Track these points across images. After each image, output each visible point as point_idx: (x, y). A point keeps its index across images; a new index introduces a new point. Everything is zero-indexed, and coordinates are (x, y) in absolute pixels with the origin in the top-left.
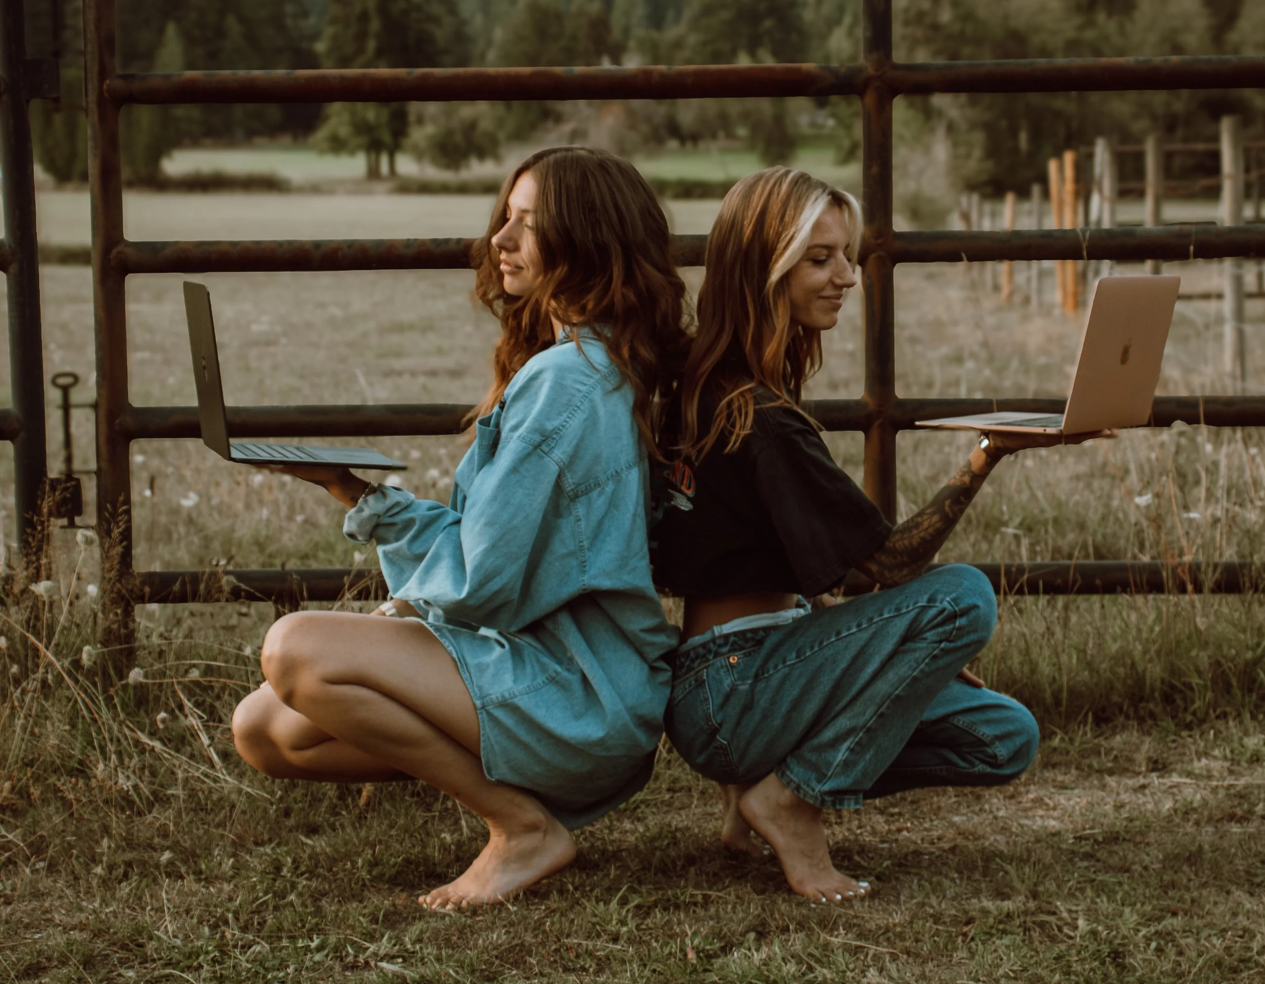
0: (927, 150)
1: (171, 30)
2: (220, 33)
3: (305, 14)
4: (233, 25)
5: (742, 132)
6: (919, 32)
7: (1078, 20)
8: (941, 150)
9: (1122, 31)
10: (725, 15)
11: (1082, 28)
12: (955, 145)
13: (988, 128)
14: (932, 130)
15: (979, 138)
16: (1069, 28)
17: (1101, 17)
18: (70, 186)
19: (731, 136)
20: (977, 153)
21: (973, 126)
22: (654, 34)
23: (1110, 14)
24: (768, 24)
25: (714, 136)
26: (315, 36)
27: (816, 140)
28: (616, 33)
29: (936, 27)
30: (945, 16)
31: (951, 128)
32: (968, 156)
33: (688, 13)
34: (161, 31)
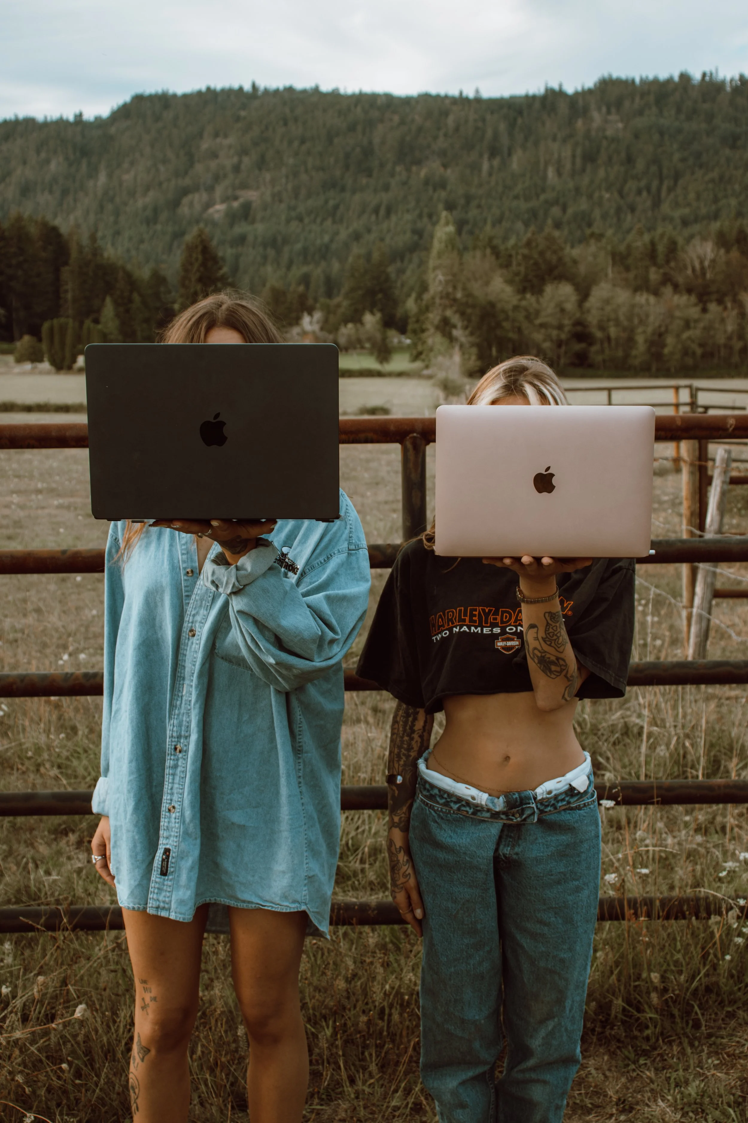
0: (451, 356)
1: (108, 300)
2: (130, 301)
3: (170, 292)
4: (136, 297)
5: (367, 345)
6: (447, 302)
7: (519, 297)
8: (457, 358)
9: (538, 302)
10: (360, 292)
11: (520, 300)
12: (463, 354)
13: (478, 346)
14: (453, 347)
15: (474, 350)
16: (514, 300)
17: (528, 296)
18: (62, 372)
19: (362, 348)
20: (474, 357)
21: (472, 345)
22: (328, 301)
23: (533, 294)
24: (380, 296)
25: (355, 348)
26: (174, 302)
27: (401, 349)
28: (310, 302)
29: (455, 300)
30: (459, 295)
31: (461, 346)
32: (469, 359)
33: (343, 291)
34: (104, 300)
